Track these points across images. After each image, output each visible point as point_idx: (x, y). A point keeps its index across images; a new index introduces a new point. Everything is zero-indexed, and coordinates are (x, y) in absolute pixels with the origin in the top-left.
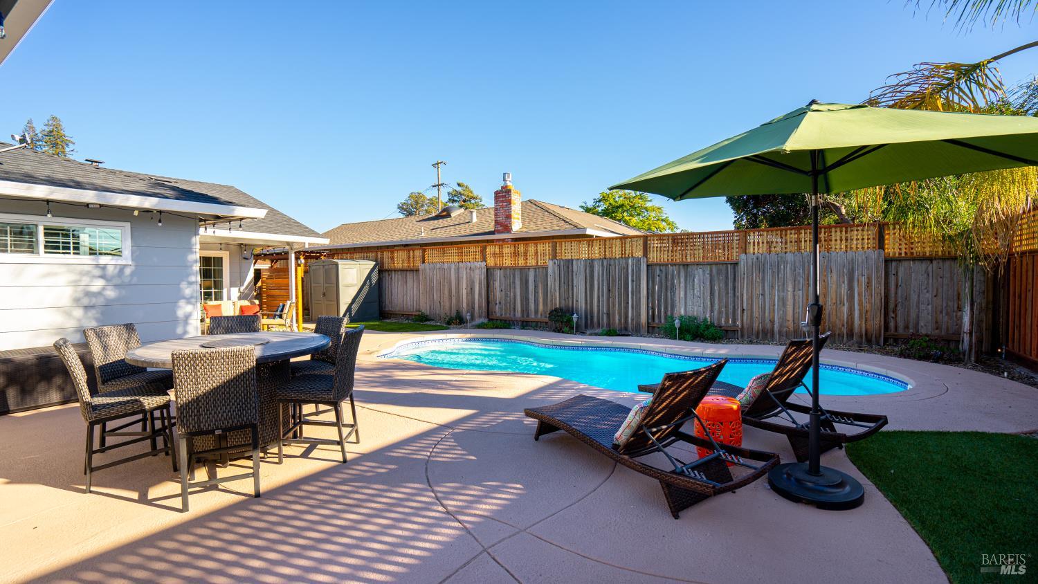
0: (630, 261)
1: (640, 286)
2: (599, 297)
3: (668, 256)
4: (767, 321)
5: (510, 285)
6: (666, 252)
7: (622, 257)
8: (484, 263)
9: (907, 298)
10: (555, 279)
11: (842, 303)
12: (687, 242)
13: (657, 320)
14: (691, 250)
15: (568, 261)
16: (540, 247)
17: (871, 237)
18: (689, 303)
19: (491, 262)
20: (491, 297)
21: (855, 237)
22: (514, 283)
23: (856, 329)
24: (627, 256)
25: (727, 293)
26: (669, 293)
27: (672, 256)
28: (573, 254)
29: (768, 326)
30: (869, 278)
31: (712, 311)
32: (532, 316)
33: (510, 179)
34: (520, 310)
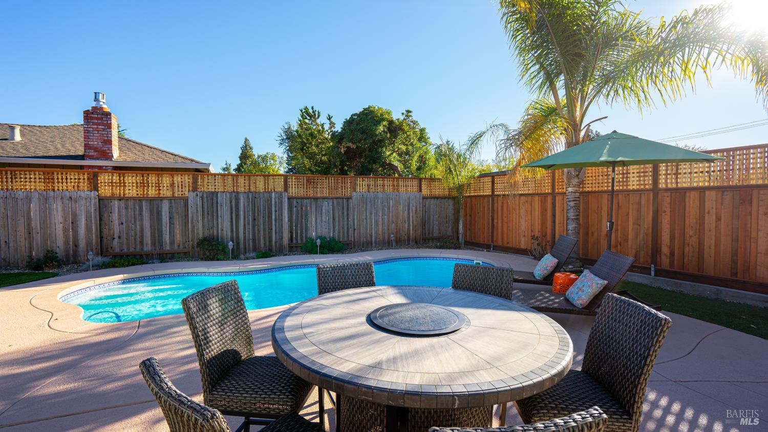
0: (273, 194)
1: (282, 215)
2: (245, 225)
3: (304, 192)
4: (368, 236)
5: (135, 217)
6: (302, 189)
7: (265, 191)
8: (93, 194)
9: (429, 218)
10: (197, 211)
11: (405, 222)
12: (317, 182)
13: (294, 241)
14: (320, 188)
15: (212, 193)
16: (178, 179)
17: (416, 185)
18: (319, 227)
19: (105, 191)
20: (105, 232)
21: (410, 185)
22: (141, 215)
23: (411, 237)
24: (270, 190)
25: (343, 219)
26: (304, 220)
27: (307, 192)
28: (217, 187)
29: (369, 239)
30: (416, 208)
31: (334, 231)
32: (168, 248)
33: (104, 101)
34: (149, 242)
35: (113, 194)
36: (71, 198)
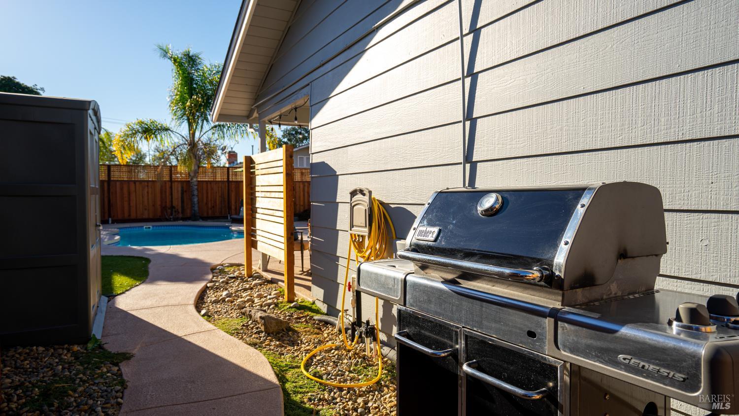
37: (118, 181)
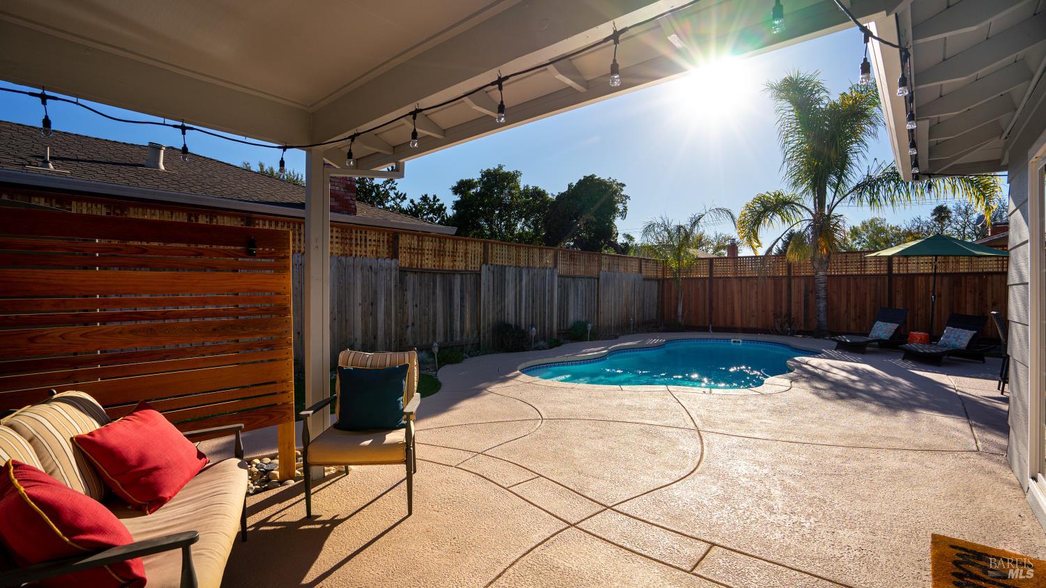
0: (547, 271)
1: (553, 296)
4: (609, 320)
5: (428, 297)
7: (540, 267)
8: (393, 263)
11: (632, 305)
12: (576, 258)
14: (579, 264)
15: (501, 267)
16: (471, 247)
18: (576, 310)
19: (404, 259)
20: (400, 317)
22: (434, 293)
23: (635, 321)
29: (610, 324)
30: (639, 290)
32: (458, 337)
34: (442, 330)
35: (411, 264)
36: (371, 268)
37: (720, 278)
